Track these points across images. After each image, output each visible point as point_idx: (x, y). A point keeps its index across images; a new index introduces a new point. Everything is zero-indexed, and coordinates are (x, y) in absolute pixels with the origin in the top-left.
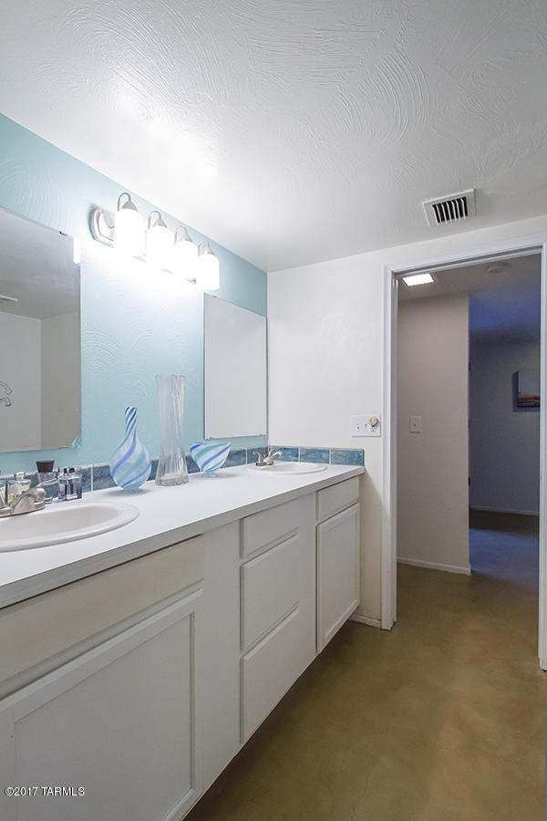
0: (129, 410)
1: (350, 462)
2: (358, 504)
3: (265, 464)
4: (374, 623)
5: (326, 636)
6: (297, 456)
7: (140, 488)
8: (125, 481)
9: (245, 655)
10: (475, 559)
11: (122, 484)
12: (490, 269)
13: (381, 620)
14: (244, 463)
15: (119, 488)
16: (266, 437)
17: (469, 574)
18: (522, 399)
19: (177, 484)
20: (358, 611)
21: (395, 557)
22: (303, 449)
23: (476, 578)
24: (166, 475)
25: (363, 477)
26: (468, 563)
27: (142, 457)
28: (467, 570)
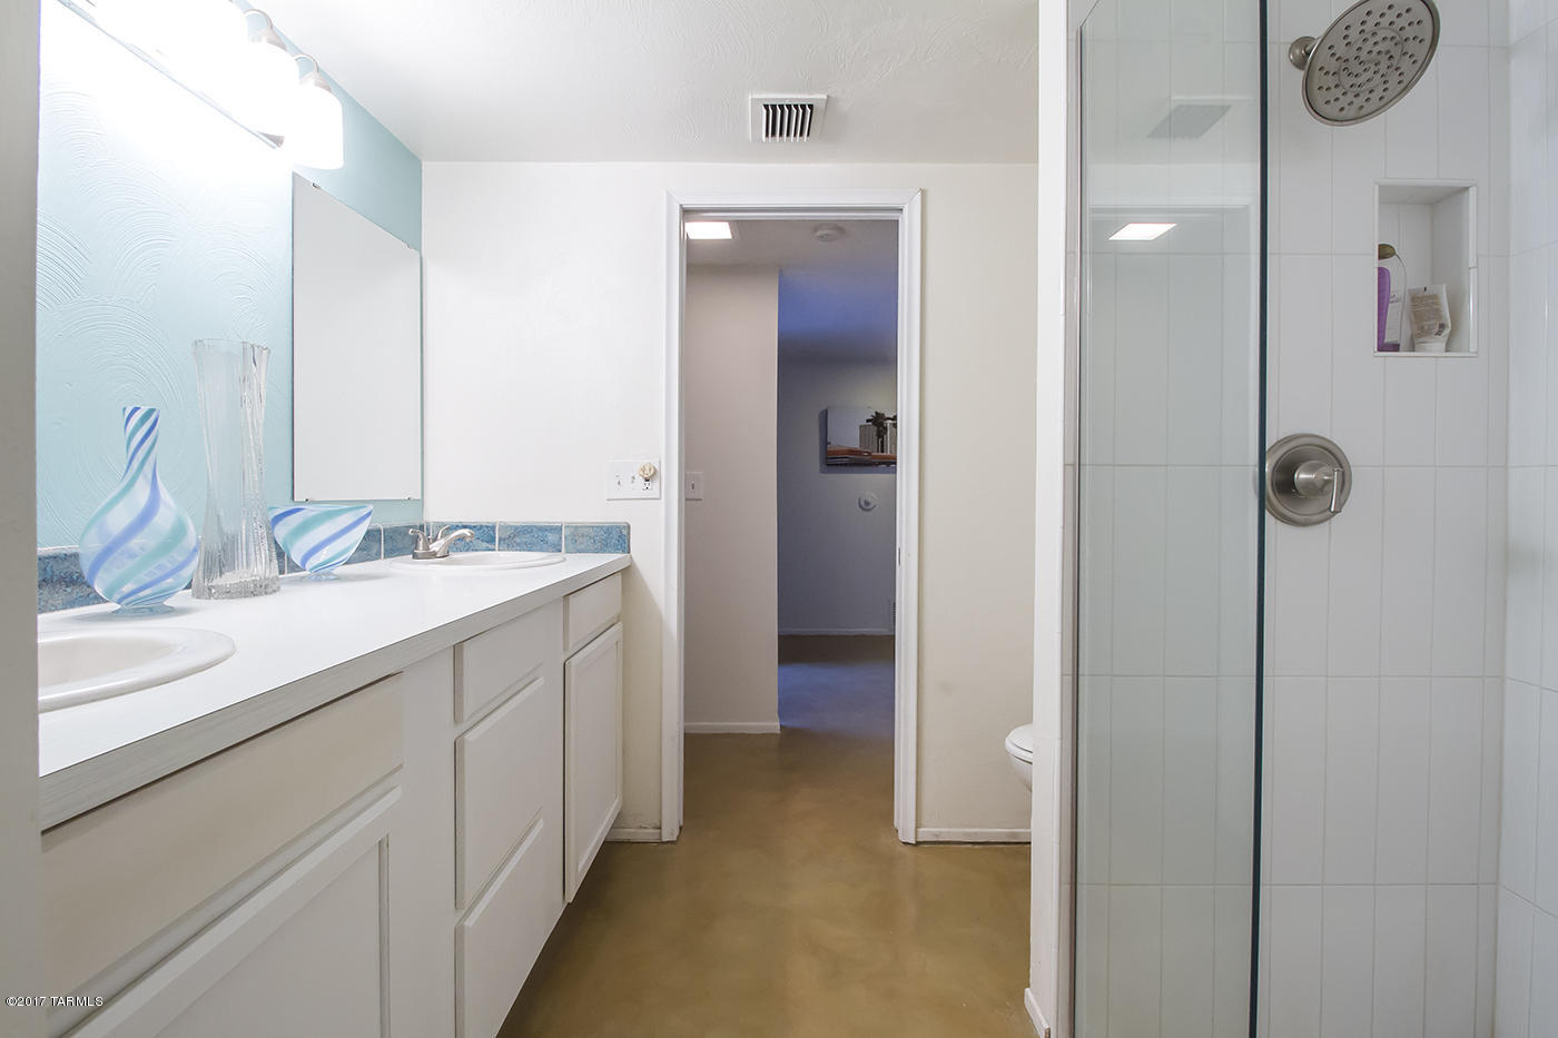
0: (138, 415)
1: (603, 547)
2: (619, 626)
3: (434, 555)
4: (647, 834)
5: (580, 867)
6: (492, 540)
7: (168, 603)
8: (127, 588)
9: (465, 916)
10: (784, 708)
11: (118, 597)
12: (819, 233)
13: (660, 828)
14: (377, 556)
15: (113, 606)
16: (421, 502)
17: (779, 732)
18: (835, 452)
19: (254, 594)
20: (618, 823)
21: (682, 723)
22: (504, 527)
23: (789, 736)
24: (227, 575)
25: (627, 572)
26: (777, 715)
27: (179, 531)
28: (774, 725)
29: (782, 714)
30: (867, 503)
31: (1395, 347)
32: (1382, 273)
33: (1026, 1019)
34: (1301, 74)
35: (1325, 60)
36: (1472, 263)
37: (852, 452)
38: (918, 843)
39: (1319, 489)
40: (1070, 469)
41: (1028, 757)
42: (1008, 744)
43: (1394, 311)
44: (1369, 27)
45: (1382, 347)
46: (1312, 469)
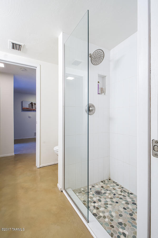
18: (24, 108)
23: (16, 156)
28: (13, 154)
29: (15, 152)
30: (30, 117)
31: (99, 94)
32: (98, 85)
33: (58, 188)
34: (90, 58)
35: (93, 56)
36: (106, 85)
37: (27, 108)
38: (40, 167)
39: (92, 110)
40: (63, 107)
41: (57, 150)
42: (54, 149)
43: (99, 89)
44: (98, 53)
45: (98, 94)
46: (91, 108)
